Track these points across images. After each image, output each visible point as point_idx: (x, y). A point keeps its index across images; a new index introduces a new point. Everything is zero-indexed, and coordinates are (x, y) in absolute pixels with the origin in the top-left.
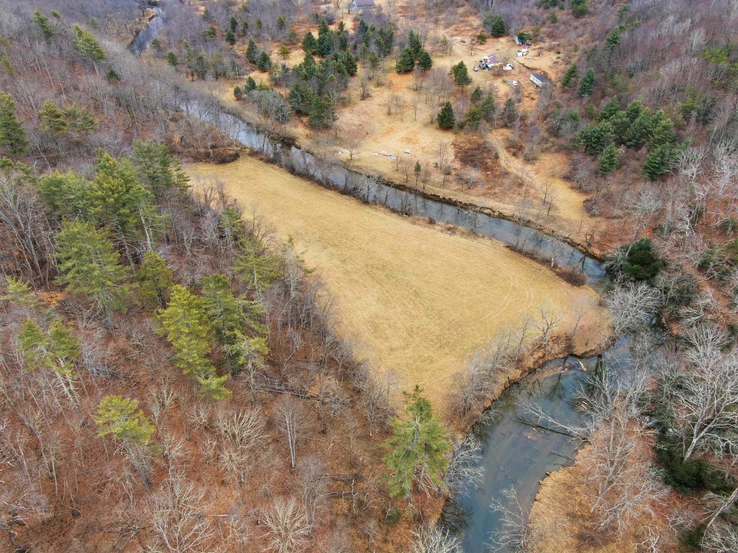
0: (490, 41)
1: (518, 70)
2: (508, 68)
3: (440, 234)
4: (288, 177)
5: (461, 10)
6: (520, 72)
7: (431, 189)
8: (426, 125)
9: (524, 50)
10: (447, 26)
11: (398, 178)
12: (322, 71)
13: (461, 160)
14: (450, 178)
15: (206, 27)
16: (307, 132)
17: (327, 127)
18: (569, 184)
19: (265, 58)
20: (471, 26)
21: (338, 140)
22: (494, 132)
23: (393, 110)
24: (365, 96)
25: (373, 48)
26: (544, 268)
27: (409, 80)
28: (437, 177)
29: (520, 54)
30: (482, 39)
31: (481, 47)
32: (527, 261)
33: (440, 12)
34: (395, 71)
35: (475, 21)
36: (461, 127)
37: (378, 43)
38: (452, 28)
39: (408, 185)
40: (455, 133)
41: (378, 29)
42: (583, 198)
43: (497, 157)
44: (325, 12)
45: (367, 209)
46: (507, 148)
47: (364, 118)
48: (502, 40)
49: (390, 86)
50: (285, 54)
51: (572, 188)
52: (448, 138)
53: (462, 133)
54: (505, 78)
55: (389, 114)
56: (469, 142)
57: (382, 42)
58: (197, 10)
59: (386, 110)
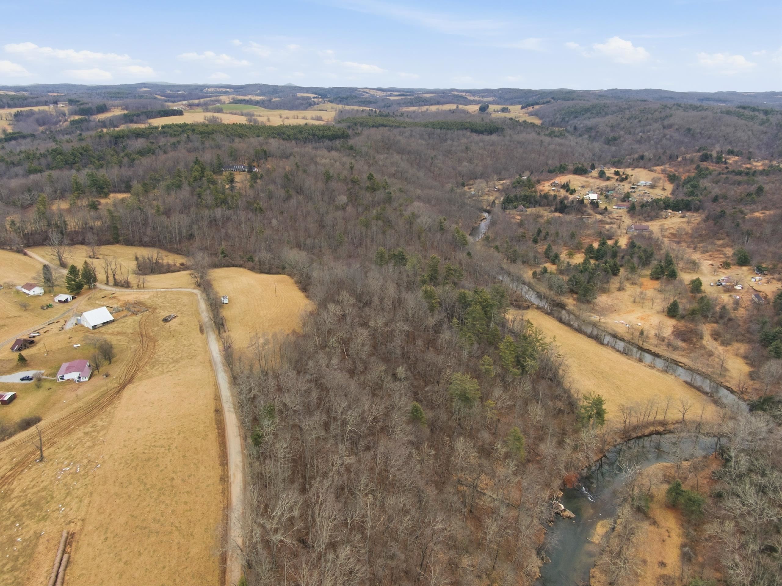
0: (733, 268)
1: (746, 290)
2: (738, 287)
3: (644, 368)
4: (557, 323)
5: (720, 242)
6: (747, 292)
7: (646, 346)
8: (658, 313)
9: (757, 278)
10: (704, 252)
11: (627, 337)
12: (593, 269)
13: (675, 335)
14: (663, 343)
15: (520, 231)
16: (575, 302)
17: (588, 302)
18: (745, 361)
19: (557, 256)
20: (725, 254)
21: (593, 310)
22: (707, 325)
23: (637, 300)
24: (620, 289)
25: (635, 260)
26: (703, 395)
27: (656, 284)
28: (654, 341)
29: (753, 280)
30: (727, 265)
31: (725, 271)
32: (694, 390)
33: (702, 241)
34: (649, 277)
35: (729, 251)
36: (683, 317)
37: (640, 257)
38: (708, 254)
39: (633, 341)
40: (678, 320)
41: (643, 248)
42: (751, 369)
43: (702, 338)
44: (608, 231)
45: (601, 347)
46: (712, 335)
47: (615, 301)
48: (745, 268)
49: (641, 285)
50: (571, 255)
51: (746, 363)
52: (673, 322)
53: (683, 321)
54: (732, 294)
55: (634, 302)
56: (686, 327)
57: (643, 257)
58: (514, 218)
59: (632, 299)
